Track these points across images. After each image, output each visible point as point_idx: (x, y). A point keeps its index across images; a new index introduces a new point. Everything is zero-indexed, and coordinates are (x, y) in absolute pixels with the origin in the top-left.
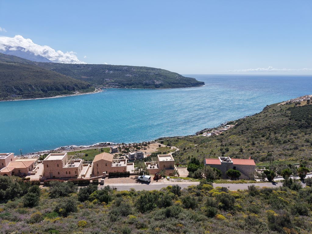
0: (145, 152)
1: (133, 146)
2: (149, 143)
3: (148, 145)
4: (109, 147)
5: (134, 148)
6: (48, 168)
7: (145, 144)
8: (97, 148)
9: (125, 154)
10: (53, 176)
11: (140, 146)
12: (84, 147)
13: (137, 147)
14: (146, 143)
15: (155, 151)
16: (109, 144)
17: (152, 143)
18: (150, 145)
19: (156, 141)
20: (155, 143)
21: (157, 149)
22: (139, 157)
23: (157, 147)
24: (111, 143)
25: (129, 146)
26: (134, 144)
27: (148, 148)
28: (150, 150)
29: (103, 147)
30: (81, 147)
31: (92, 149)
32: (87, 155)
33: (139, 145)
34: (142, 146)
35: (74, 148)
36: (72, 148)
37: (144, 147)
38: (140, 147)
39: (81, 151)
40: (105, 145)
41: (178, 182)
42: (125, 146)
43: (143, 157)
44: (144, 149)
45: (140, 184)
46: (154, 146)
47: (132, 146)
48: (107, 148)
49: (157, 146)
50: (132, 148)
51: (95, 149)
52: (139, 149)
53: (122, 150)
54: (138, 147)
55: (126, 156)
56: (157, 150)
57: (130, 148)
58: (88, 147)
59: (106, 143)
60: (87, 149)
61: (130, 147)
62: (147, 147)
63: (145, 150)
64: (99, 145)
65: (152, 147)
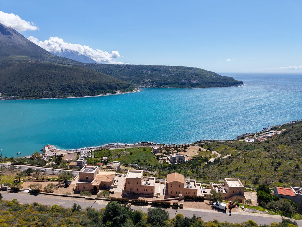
0: (186, 155)
1: (173, 148)
2: (189, 146)
3: (187, 147)
4: (150, 146)
5: (174, 150)
6: (129, 184)
7: (184, 146)
8: (140, 147)
9: (166, 155)
10: (133, 191)
11: (179, 148)
12: (128, 145)
13: (177, 149)
14: (186, 145)
15: (195, 155)
16: (150, 144)
17: (191, 146)
18: (189, 148)
19: (195, 144)
20: (194, 146)
21: (197, 152)
22: (181, 160)
23: (197, 150)
24: (152, 143)
26: (174, 146)
27: (188, 151)
28: (191, 153)
29: (145, 147)
30: (125, 145)
31: (135, 148)
32: (131, 154)
34: (182, 148)
35: (119, 146)
36: (117, 146)
37: (184, 149)
39: (126, 150)
40: (147, 144)
41: (254, 213)
42: (166, 147)
43: (184, 160)
44: (184, 152)
45: (216, 212)
46: (194, 149)
48: (149, 148)
50: (172, 150)
51: (138, 148)
52: (179, 151)
53: (163, 151)
55: (168, 158)
56: (198, 154)
57: (170, 150)
58: (131, 146)
59: (147, 143)
60: (131, 147)
61: (170, 148)
62: (186, 150)
64: (141, 144)
65: (192, 150)
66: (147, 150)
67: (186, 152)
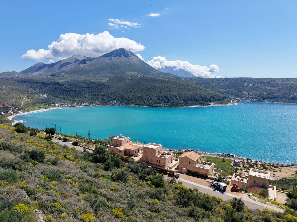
0: (274, 175)
2: (282, 166)
3: (280, 167)
4: (232, 159)
5: (260, 167)
6: (145, 153)
7: (276, 165)
8: (219, 157)
12: (208, 154)
14: (278, 164)
15: (288, 177)
16: (233, 156)
17: (286, 167)
18: (282, 168)
19: (292, 165)
20: (291, 167)
21: (293, 175)
23: (294, 173)
24: (235, 156)
25: (255, 163)
26: (261, 163)
27: (279, 172)
28: (282, 174)
29: (226, 158)
31: (214, 157)
33: (268, 165)
34: (272, 167)
37: (274, 168)
38: (269, 167)
40: (228, 156)
42: (251, 162)
44: (273, 171)
45: (213, 190)
46: (289, 170)
47: (259, 164)
48: (229, 160)
49: (292, 171)
51: (217, 158)
53: (246, 166)
54: (267, 166)
56: (292, 176)
57: (256, 166)
60: (210, 156)
62: (277, 169)
63: (275, 172)
64: (222, 155)
65: (286, 172)
66: (227, 162)
67: (276, 171)
